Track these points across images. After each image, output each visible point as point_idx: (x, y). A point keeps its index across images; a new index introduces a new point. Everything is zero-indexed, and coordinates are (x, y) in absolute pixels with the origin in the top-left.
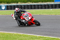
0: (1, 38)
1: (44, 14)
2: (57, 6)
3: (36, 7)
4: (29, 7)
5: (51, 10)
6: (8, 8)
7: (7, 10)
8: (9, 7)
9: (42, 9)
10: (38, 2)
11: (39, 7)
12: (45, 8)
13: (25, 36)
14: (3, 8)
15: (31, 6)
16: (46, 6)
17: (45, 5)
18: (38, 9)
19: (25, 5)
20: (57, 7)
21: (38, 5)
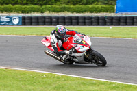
0: (20, 81)
1: (98, 35)
2: (122, 20)
3: (80, 20)
4: (66, 20)
5: (111, 27)
6: (24, 22)
7: (22, 25)
8: (27, 21)
9: (92, 25)
10: (82, 12)
11: (87, 21)
12: (98, 25)
13: (68, 79)
14: (16, 21)
15: (71, 18)
16: (100, 21)
17: (98, 17)
18: (85, 25)
19: (58, 18)
20: (121, 23)
21: (84, 18)
